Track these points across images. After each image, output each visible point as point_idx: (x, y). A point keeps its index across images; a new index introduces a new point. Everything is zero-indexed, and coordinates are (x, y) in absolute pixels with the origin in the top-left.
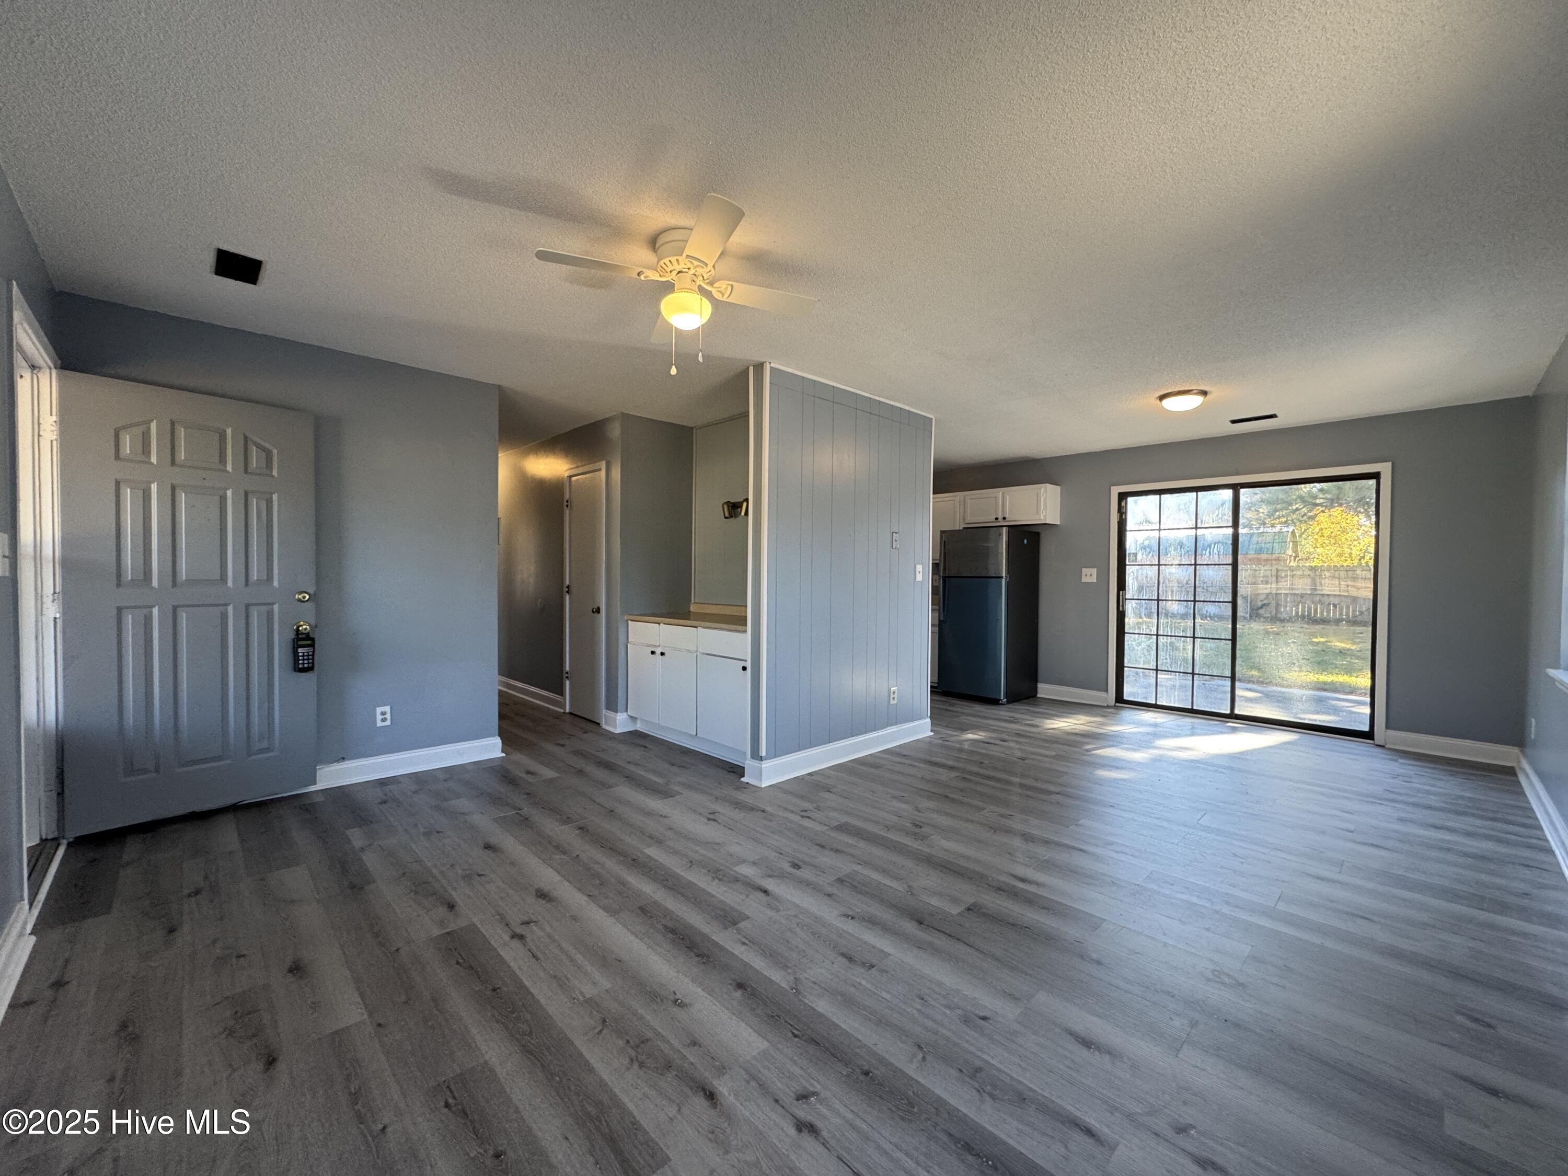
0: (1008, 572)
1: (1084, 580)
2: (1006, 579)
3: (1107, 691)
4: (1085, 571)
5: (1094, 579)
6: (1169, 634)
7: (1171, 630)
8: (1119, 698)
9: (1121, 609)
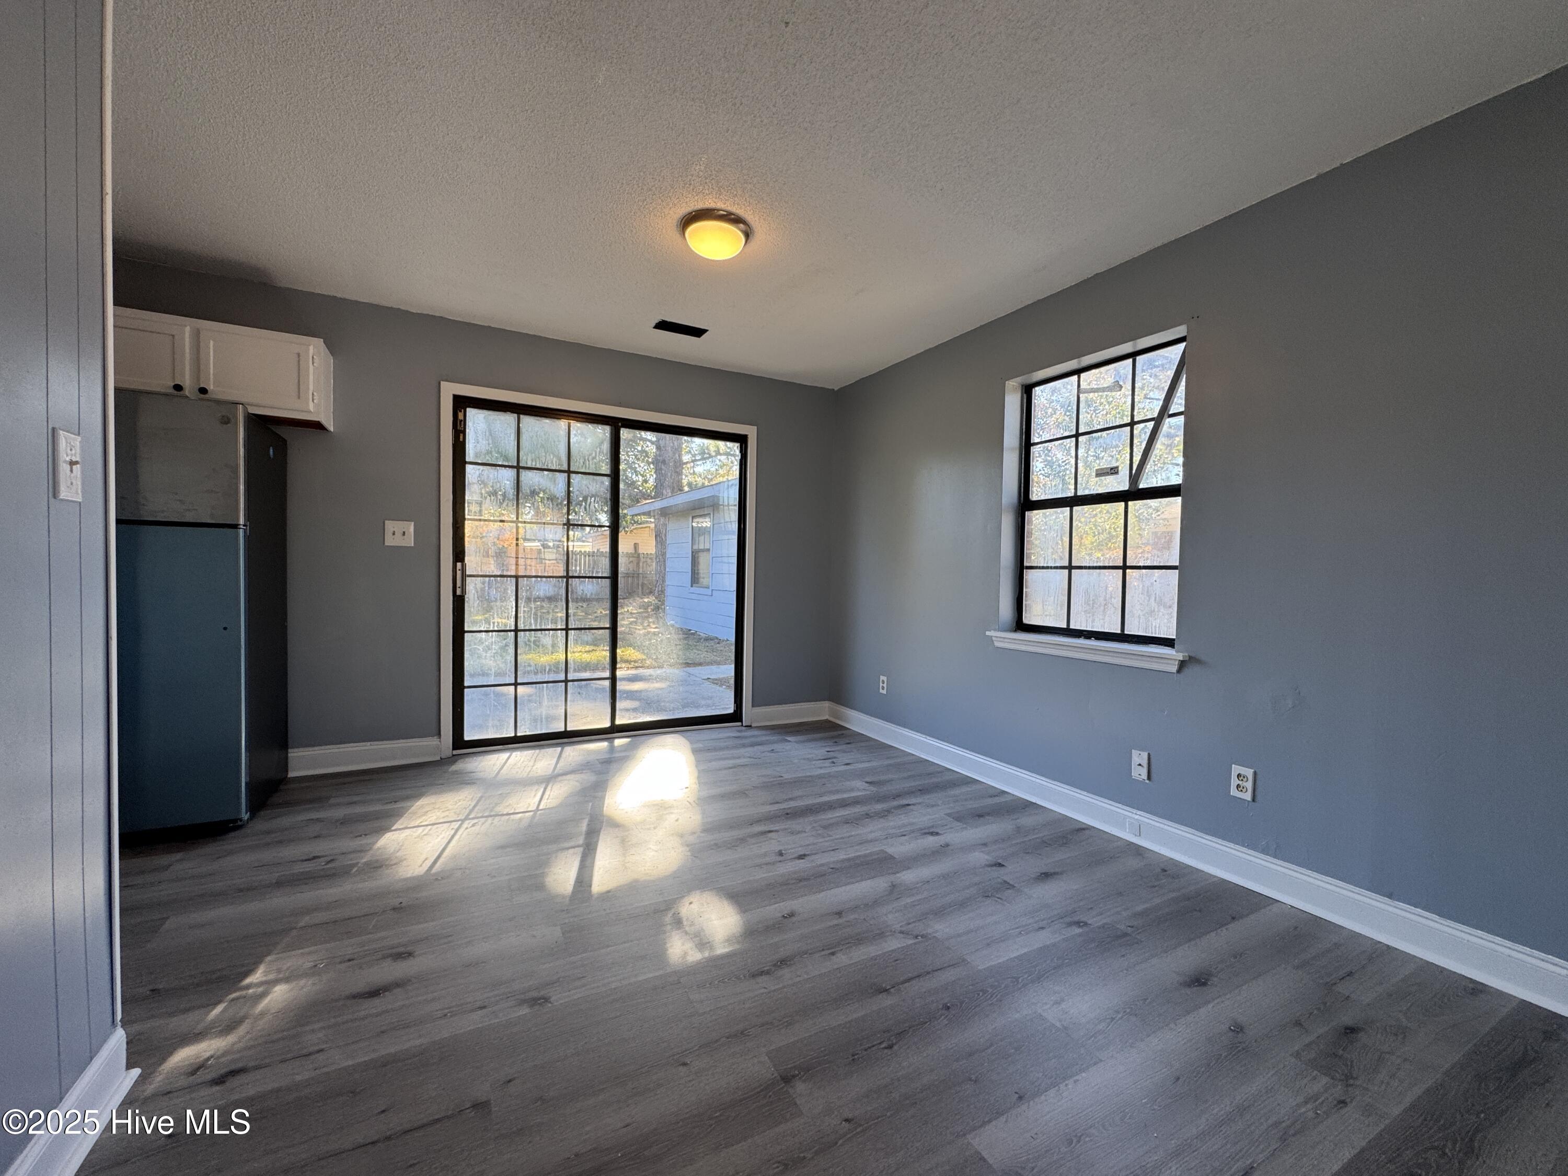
0: (248, 516)
1: (390, 541)
2: (245, 531)
3: (439, 734)
4: (390, 526)
5: (410, 541)
6: (533, 627)
7: (536, 620)
8: (459, 742)
9: (459, 592)
